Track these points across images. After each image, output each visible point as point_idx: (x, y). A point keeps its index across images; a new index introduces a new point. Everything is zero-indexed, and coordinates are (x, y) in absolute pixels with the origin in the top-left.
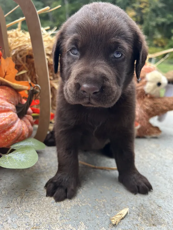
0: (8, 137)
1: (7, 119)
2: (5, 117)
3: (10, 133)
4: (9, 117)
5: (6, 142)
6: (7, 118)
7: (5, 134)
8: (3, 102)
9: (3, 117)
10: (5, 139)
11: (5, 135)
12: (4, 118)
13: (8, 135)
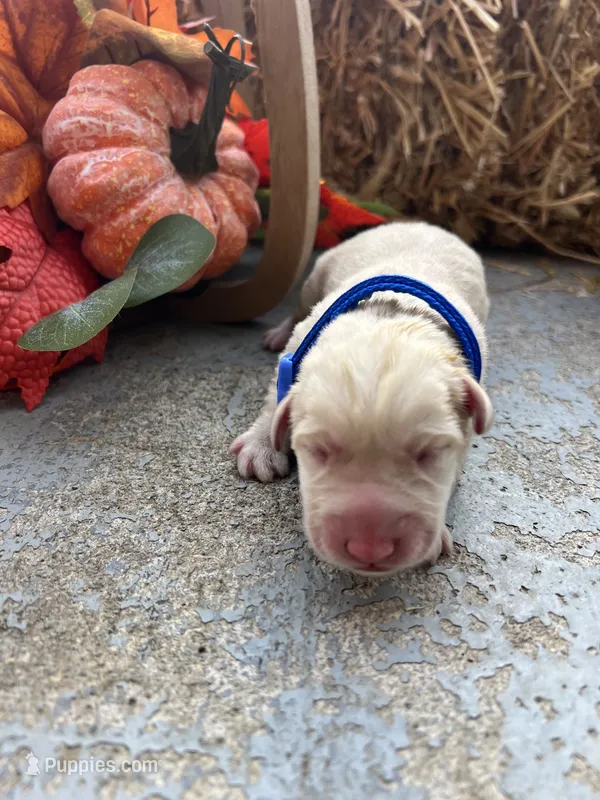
0: (124, 236)
1: (115, 169)
2: (111, 161)
3: (129, 224)
4: (125, 162)
5: (120, 255)
6: (115, 163)
7: (115, 224)
8: (109, 108)
9: (105, 159)
10: (117, 244)
11: (114, 227)
12: (104, 165)
13: (123, 230)
